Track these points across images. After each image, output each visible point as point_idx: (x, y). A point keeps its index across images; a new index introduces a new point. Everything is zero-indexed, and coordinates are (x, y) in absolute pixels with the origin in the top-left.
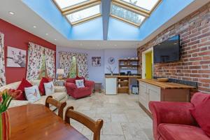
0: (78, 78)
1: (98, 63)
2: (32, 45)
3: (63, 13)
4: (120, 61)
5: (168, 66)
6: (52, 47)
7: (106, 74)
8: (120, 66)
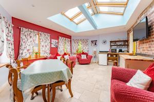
0: (83, 53)
1: (95, 44)
2: (60, 37)
3: (71, 20)
4: (111, 42)
5: (143, 43)
6: (69, 37)
7: (100, 52)
8: (111, 46)
